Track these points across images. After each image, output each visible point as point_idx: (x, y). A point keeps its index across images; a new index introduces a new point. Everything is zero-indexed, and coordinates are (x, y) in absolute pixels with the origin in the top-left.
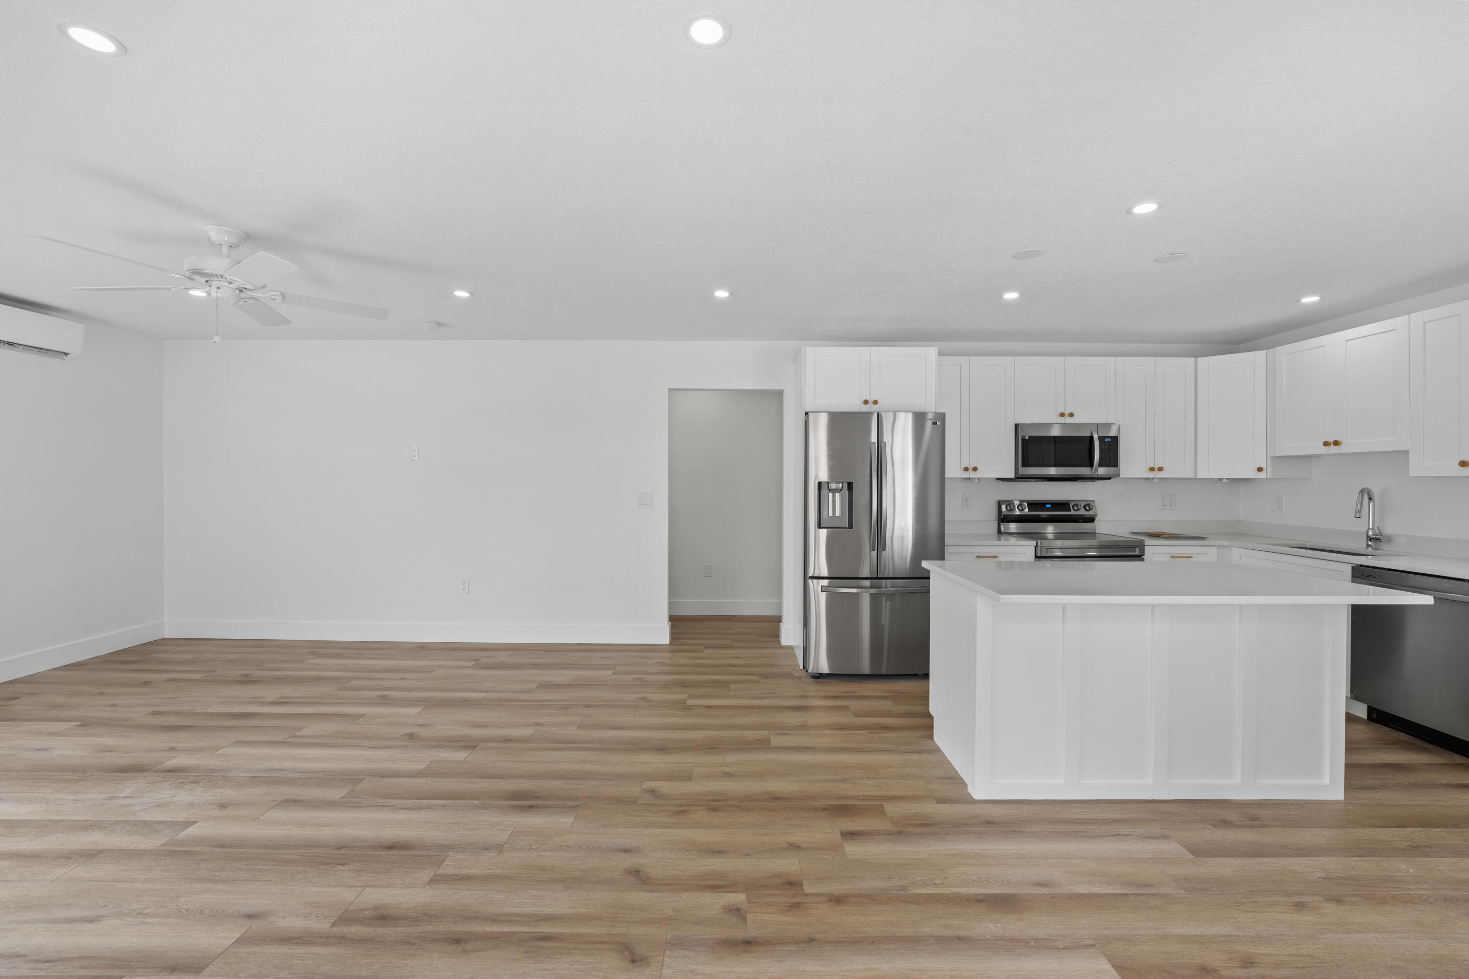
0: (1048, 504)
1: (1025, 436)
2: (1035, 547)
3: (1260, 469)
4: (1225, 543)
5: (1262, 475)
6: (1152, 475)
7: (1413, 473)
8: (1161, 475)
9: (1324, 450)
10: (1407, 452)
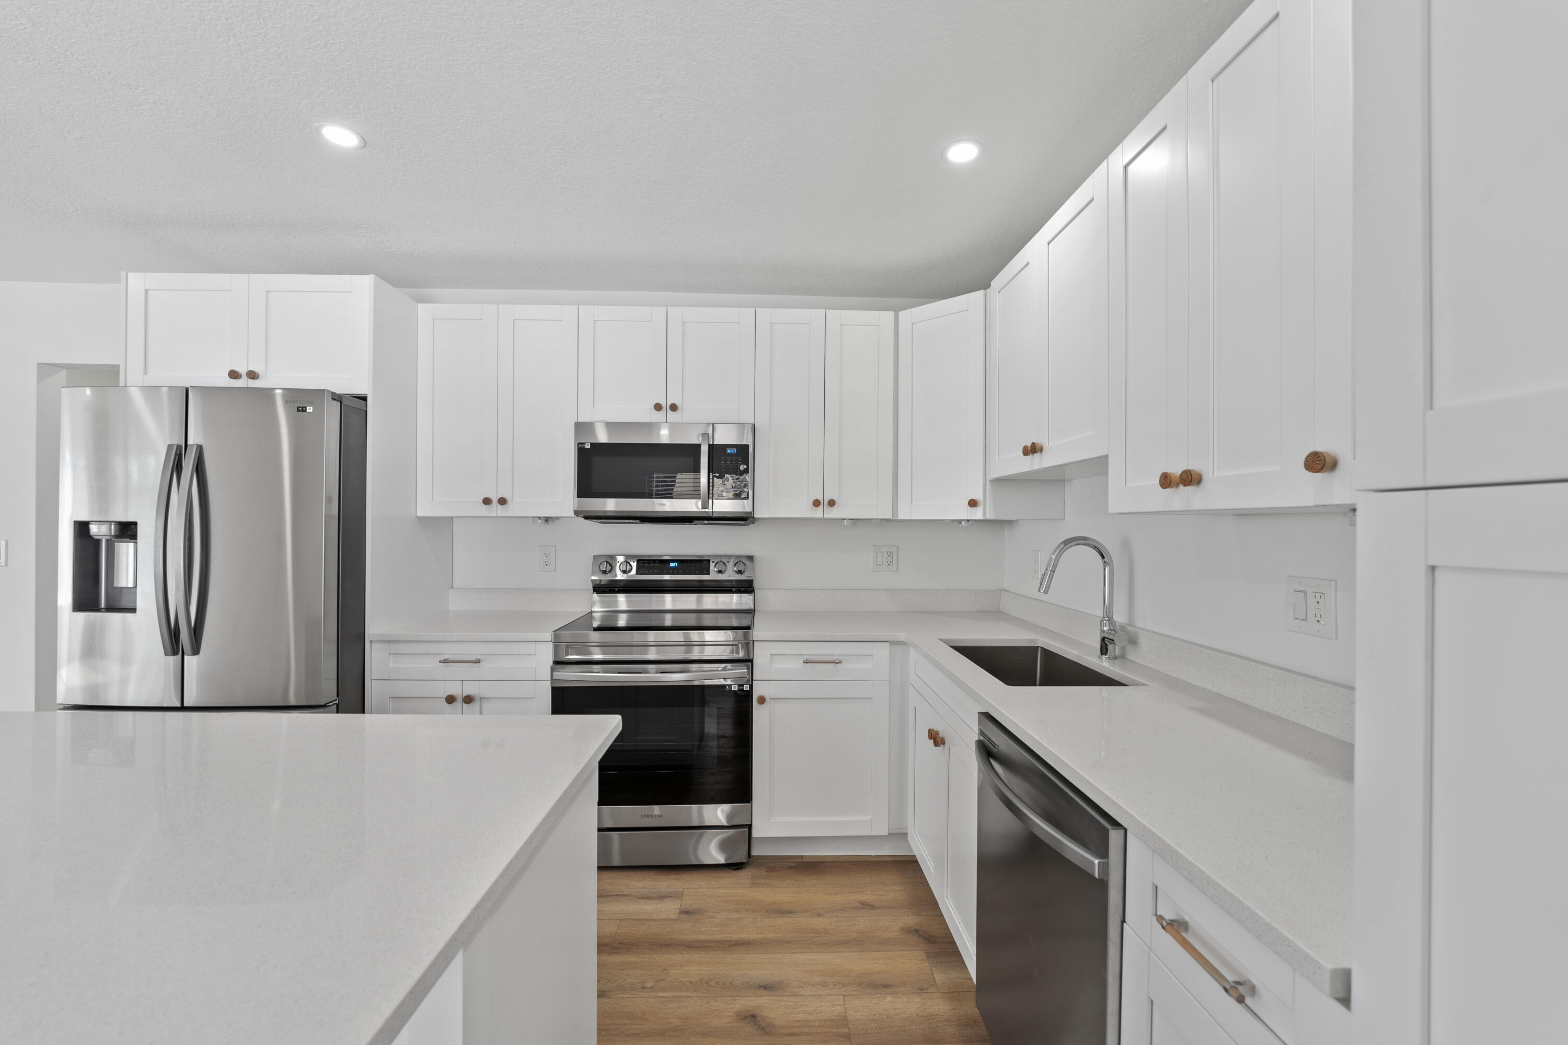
0: (673, 561)
1: (584, 444)
3: (973, 503)
5: (977, 513)
6: (818, 513)
8: (834, 513)
9: (1028, 464)
10: (1106, 460)
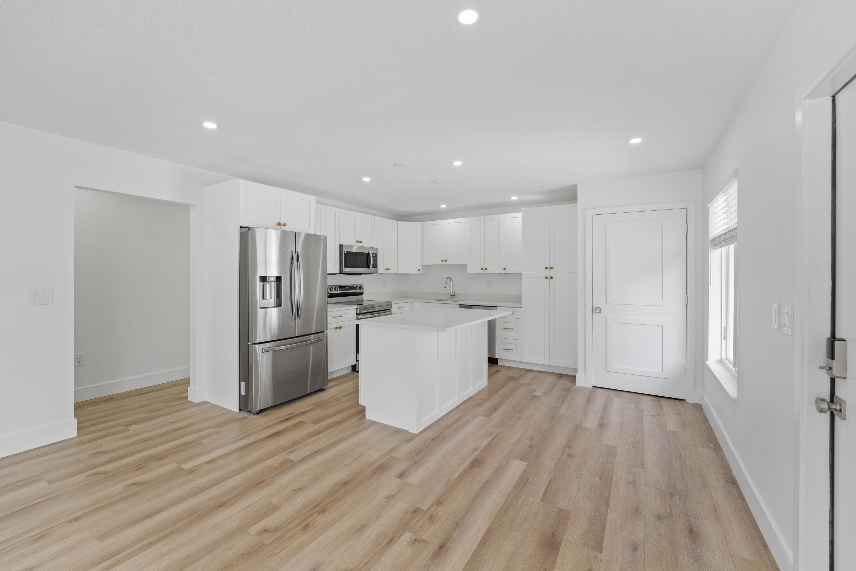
0: (347, 286)
1: (343, 251)
2: (356, 309)
3: (419, 270)
4: (412, 301)
5: (420, 272)
7: (468, 272)
9: (441, 263)
10: (467, 264)
